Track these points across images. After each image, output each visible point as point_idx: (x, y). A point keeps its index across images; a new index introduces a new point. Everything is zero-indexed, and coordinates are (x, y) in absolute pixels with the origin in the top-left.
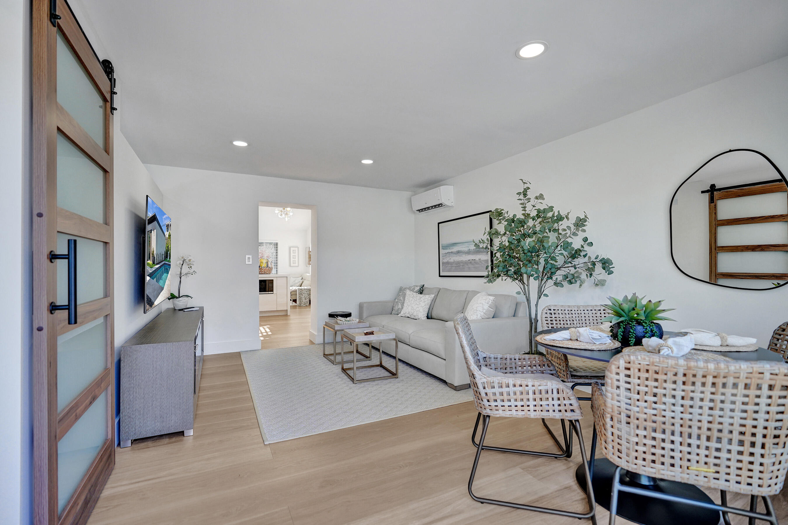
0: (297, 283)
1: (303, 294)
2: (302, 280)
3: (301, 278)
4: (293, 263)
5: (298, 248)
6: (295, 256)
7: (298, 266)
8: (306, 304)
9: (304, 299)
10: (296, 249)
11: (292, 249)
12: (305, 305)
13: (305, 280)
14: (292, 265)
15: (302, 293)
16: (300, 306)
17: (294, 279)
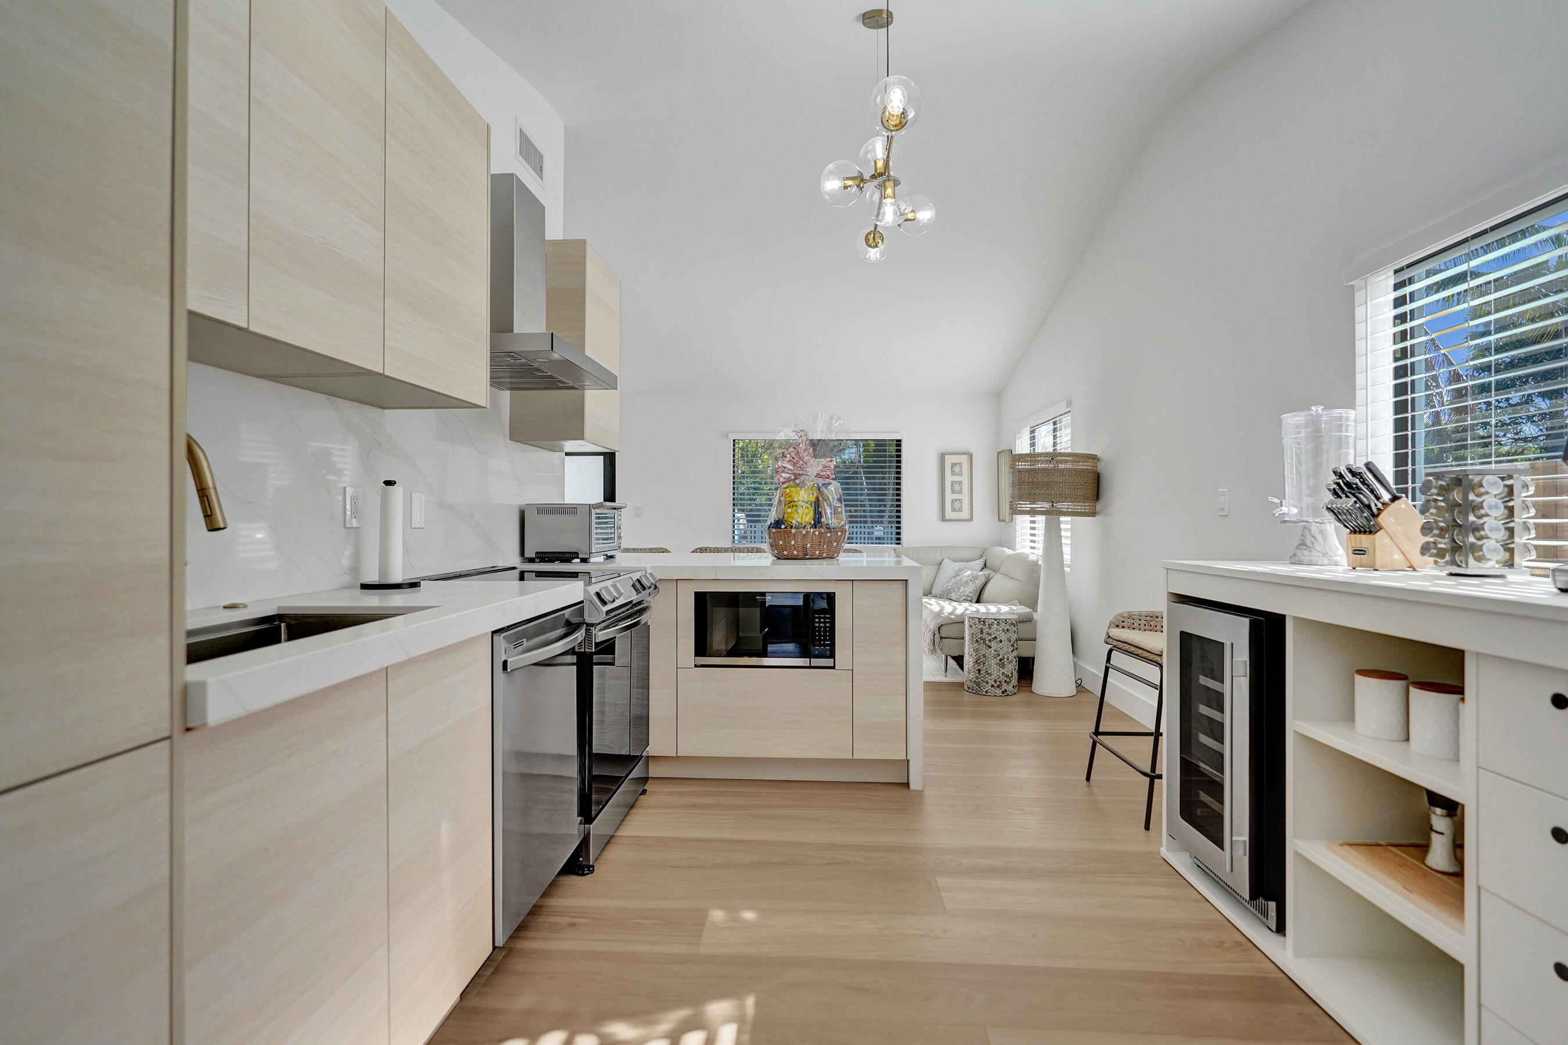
0: (966, 582)
1: (993, 644)
2: (986, 572)
3: (979, 563)
4: (954, 510)
5: (970, 456)
6: (960, 483)
7: (971, 519)
8: (1004, 686)
9: (993, 662)
10: (963, 460)
11: (949, 460)
12: (999, 692)
13: (995, 571)
14: (949, 514)
15: (984, 636)
16: (977, 688)
17: (957, 566)
